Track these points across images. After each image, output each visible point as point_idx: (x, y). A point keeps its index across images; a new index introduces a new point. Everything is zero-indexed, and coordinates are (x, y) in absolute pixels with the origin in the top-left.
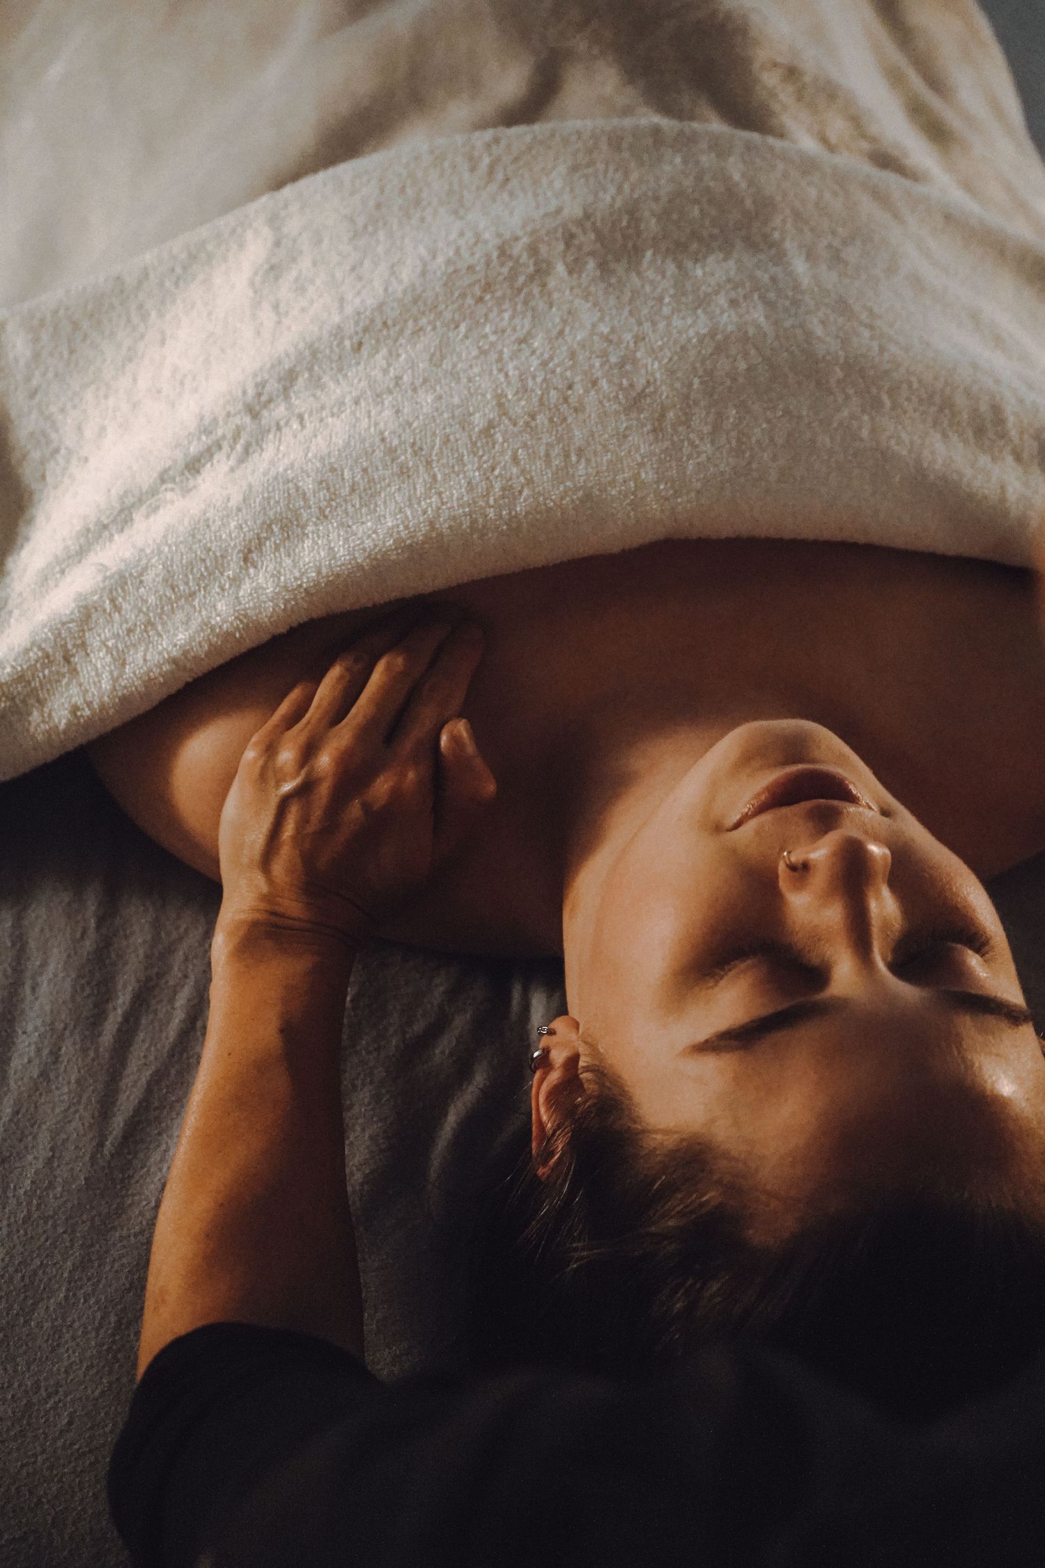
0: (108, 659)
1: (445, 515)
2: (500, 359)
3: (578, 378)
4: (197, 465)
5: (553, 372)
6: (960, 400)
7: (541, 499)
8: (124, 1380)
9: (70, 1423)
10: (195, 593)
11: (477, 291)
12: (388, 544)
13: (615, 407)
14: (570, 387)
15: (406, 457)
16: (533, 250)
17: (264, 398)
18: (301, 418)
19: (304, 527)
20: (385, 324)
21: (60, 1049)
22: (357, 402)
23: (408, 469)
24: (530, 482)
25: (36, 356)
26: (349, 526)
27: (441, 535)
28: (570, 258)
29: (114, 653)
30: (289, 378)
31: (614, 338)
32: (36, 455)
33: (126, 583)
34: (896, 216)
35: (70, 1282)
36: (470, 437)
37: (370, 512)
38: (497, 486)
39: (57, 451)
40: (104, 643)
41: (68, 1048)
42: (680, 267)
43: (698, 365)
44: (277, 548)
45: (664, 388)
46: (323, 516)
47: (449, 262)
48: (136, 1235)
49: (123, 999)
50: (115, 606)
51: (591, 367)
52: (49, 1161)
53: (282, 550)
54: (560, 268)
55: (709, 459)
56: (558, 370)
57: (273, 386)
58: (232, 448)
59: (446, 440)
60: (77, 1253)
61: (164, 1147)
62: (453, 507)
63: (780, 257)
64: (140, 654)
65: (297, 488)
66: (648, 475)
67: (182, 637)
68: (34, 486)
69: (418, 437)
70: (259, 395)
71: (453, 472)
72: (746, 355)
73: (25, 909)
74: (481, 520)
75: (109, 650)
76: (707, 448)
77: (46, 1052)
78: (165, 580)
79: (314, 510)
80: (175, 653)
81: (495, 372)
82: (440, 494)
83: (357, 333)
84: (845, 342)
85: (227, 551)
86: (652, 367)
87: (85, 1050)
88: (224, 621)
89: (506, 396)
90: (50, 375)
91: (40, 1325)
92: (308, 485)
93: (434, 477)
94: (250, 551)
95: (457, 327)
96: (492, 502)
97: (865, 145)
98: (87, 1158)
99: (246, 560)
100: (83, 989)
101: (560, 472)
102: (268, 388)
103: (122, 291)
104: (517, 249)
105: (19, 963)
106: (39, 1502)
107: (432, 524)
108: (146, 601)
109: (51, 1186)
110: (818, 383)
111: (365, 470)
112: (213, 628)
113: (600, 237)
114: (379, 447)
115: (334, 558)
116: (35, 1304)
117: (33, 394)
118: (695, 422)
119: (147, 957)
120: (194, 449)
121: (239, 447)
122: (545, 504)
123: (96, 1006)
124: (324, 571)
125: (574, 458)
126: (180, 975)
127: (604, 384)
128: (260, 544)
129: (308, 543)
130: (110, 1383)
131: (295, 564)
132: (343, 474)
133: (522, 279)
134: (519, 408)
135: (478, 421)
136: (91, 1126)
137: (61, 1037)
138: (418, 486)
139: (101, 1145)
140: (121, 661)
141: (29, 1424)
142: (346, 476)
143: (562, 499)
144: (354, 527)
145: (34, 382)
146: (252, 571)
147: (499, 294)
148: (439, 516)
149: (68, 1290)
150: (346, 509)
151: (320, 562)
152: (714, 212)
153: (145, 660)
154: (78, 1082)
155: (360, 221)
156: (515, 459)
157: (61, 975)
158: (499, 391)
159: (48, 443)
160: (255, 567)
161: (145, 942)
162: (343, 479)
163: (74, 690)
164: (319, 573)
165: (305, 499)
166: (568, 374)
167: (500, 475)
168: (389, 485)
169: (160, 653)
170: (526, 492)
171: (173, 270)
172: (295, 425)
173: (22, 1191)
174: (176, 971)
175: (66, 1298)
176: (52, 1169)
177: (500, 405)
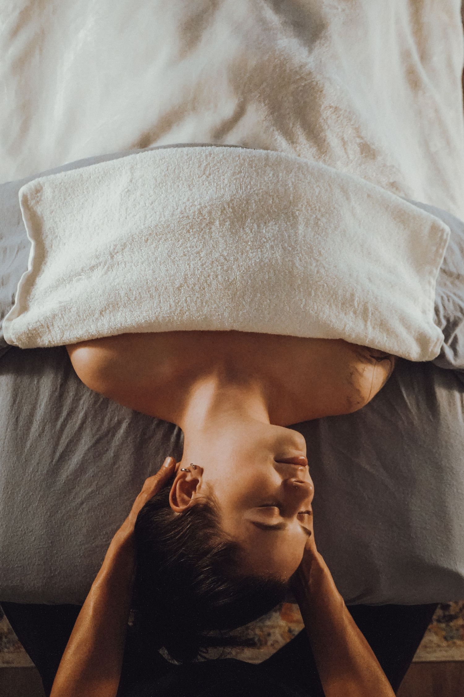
0: (59, 331)
1: (161, 315)
2: (189, 259)
3: (212, 273)
4: (93, 269)
5: (205, 269)
6: (340, 292)
7: (191, 316)
8: (49, 531)
9: (34, 540)
10: (85, 320)
11: (188, 227)
12: (143, 321)
13: (221, 287)
14: (209, 276)
15: (153, 290)
16: (210, 213)
17: (116, 251)
18: (125, 263)
19: (119, 308)
20: (156, 233)
21: (45, 428)
22: (142, 264)
23: (153, 296)
24: (189, 309)
25: (54, 198)
26: (132, 311)
27: (159, 322)
28: (221, 219)
29: (61, 330)
30: (124, 246)
31: (228, 258)
32: (50, 237)
33: (66, 310)
34: (348, 198)
35: (39, 501)
36: (174, 289)
37: (139, 308)
38: (179, 309)
39: (57, 237)
40: (58, 327)
41: (47, 428)
42: (259, 226)
43: (252, 275)
44: (110, 312)
45: (238, 282)
46: (125, 306)
47: (182, 213)
48: (58, 490)
49: (64, 414)
50: (62, 317)
51: (217, 269)
52: (38, 464)
53: (112, 313)
54: (217, 223)
55: (247, 311)
56: (206, 269)
57: (119, 247)
58: (104, 267)
59: (166, 289)
60: (41, 493)
61: (69, 464)
62: (164, 313)
63: (294, 226)
64: (68, 333)
65: (119, 294)
66: (226, 314)
67: (81, 333)
68: (48, 249)
69: (158, 284)
70: (114, 249)
71: (166, 301)
72: (269, 272)
73: (41, 378)
74: (172, 320)
75: (60, 329)
76: (247, 307)
77: (41, 428)
78: (77, 313)
79: (123, 302)
80: (78, 336)
81: (186, 265)
82: (161, 308)
83: (147, 235)
84: (306, 268)
85: (95, 309)
86: (236, 274)
87: (52, 430)
88: (93, 332)
89: (188, 275)
90: (57, 206)
91: (30, 512)
92: (122, 293)
93: (160, 301)
94: (102, 311)
95: (179, 241)
96: (176, 314)
97: (358, 140)
98: (48, 465)
99: (101, 313)
100: (54, 409)
101: (199, 308)
102: (117, 247)
103: (82, 181)
104: (205, 212)
105: (37, 397)
106: (25, 559)
107: (157, 318)
108: (71, 318)
109: (37, 472)
110: (291, 285)
111: (140, 293)
112: (89, 333)
113: (234, 211)
114: (145, 285)
115: (126, 322)
116: (30, 506)
117: (52, 212)
118: (246, 297)
119: (73, 400)
120: (93, 263)
121: (106, 267)
122: (192, 318)
123: (56, 415)
124: (123, 325)
125: (204, 304)
126: (81, 408)
127: (219, 277)
128: (105, 310)
129: (120, 314)
130: (46, 531)
131: (115, 320)
132: (133, 293)
133: (204, 225)
134: (191, 281)
135: (177, 284)
136: (50, 455)
137: (45, 425)
138: (155, 303)
139: (52, 461)
140: (63, 333)
141: (25, 538)
142: (134, 294)
143: (198, 317)
144: (134, 312)
145: (52, 208)
146: (102, 318)
147: (194, 230)
148: (159, 316)
149: (38, 503)
150: (132, 305)
151: (122, 321)
152: (277, 201)
153: (70, 336)
154: (48, 440)
155: (159, 180)
156: (186, 300)
157: (48, 403)
158: (186, 273)
159: (54, 233)
160: (103, 316)
161: (73, 395)
162: (133, 295)
163: (49, 336)
164: (121, 325)
165: (121, 299)
166: (209, 271)
167: (180, 305)
168: (146, 300)
169: (74, 335)
170: (187, 313)
171: (98, 177)
172: (123, 265)
173: (30, 472)
174: (80, 407)
175: (38, 505)
176: (38, 466)
177: (185, 278)
